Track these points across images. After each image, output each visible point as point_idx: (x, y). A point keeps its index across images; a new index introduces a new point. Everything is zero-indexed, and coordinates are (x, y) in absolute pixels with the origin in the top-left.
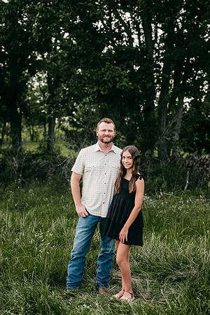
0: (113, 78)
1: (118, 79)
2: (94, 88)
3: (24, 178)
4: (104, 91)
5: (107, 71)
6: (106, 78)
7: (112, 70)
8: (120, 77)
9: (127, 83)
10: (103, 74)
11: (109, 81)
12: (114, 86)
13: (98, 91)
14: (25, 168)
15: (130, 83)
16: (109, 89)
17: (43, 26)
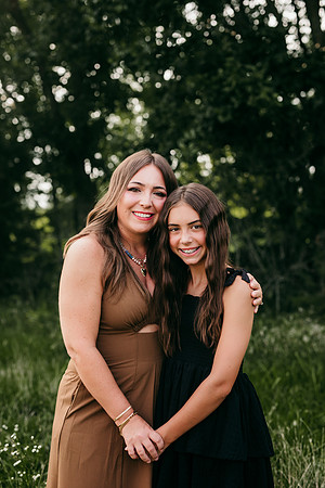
0: (241, 87)
1: (250, 89)
4: (224, 115)
5: (229, 76)
6: (227, 89)
8: (254, 83)
9: (270, 95)
10: (221, 81)
11: (233, 93)
12: (243, 104)
13: (215, 118)
16: (234, 110)
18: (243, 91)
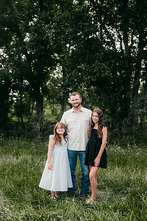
0: (100, 70)
1: (102, 71)
2: (87, 77)
3: (43, 136)
4: (94, 79)
5: (96, 66)
6: (95, 71)
7: (99, 65)
8: (104, 69)
9: (109, 74)
10: (93, 68)
11: (97, 72)
12: (100, 76)
13: (91, 79)
14: (44, 130)
15: (111, 74)
16: (97, 77)
17: (56, 37)
18: (100, 71)
